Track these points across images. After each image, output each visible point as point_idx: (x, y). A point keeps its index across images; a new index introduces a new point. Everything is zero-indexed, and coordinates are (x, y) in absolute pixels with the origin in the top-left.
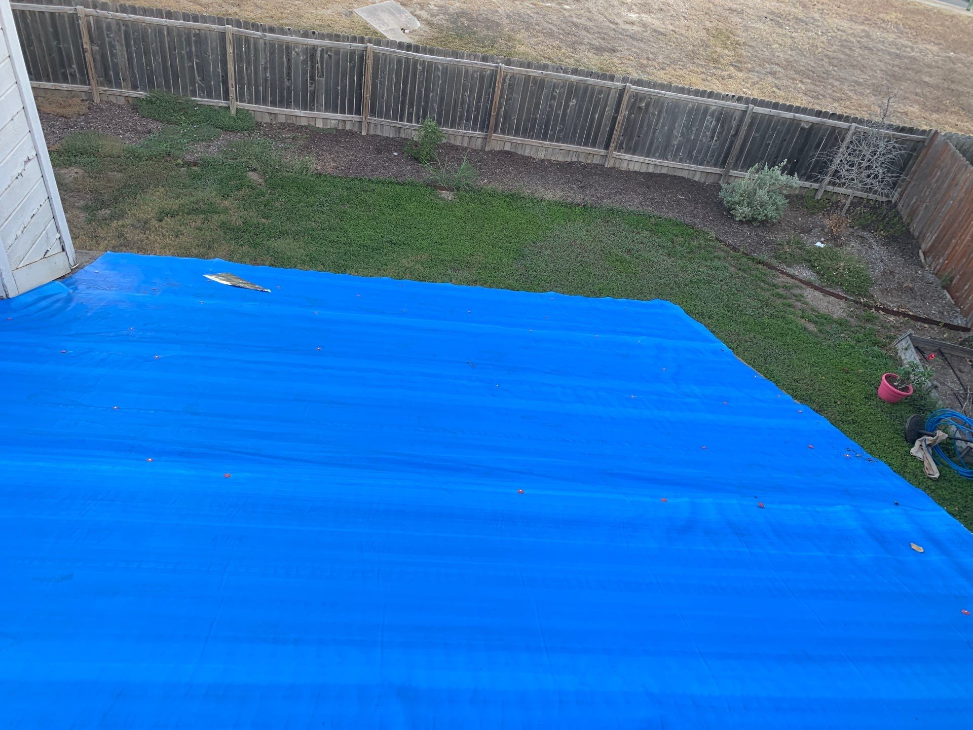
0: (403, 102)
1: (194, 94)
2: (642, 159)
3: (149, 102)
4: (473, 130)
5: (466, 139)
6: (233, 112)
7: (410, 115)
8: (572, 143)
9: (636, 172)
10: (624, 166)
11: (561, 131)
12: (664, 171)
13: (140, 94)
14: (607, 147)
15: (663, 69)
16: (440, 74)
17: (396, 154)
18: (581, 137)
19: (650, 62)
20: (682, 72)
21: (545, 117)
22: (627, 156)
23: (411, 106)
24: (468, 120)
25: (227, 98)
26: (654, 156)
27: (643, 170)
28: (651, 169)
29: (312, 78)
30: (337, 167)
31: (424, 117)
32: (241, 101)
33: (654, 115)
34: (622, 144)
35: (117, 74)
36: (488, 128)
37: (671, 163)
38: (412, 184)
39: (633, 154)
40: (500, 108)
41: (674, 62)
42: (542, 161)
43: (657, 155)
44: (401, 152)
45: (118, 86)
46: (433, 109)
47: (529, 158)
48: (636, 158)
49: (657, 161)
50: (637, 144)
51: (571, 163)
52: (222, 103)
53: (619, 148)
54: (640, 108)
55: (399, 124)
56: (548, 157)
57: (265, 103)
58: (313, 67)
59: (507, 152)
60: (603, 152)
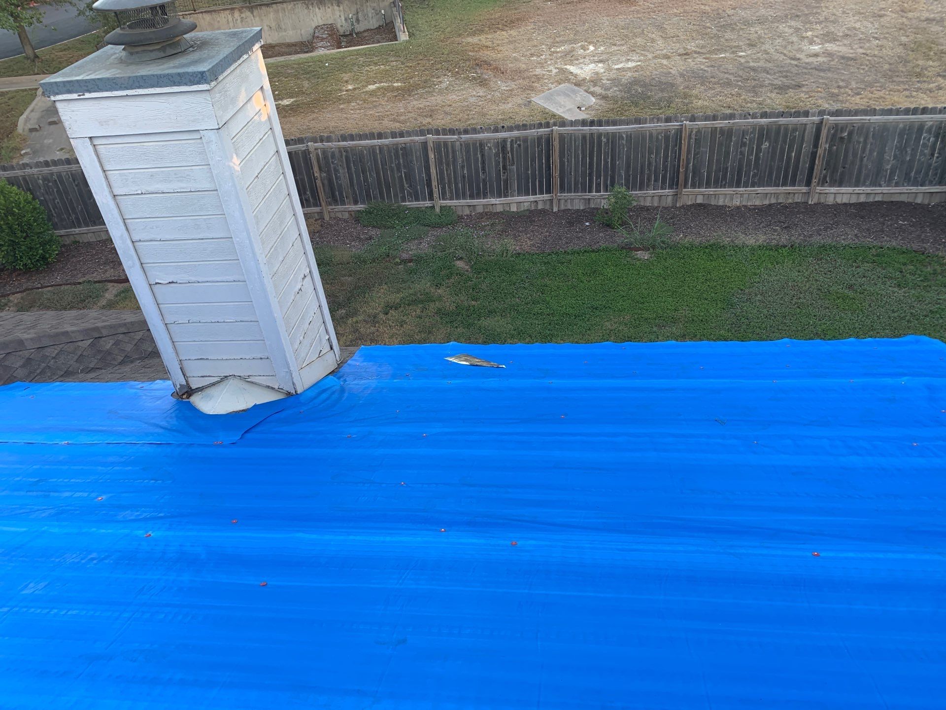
0: (591, 175)
1: (404, 200)
2: (850, 189)
3: (368, 212)
4: (662, 188)
5: (656, 199)
6: (438, 210)
7: (598, 185)
8: (769, 185)
9: (845, 204)
10: (830, 200)
11: (755, 175)
12: (878, 198)
13: (360, 207)
14: (808, 183)
15: (858, 94)
16: (624, 142)
17: (587, 224)
18: (778, 178)
19: (842, 90)
20: (881, 94)
21: (736, 164)
22: (833, 190)
23: (599, 177)
24: (656, 180)
25: (431, 198)
26: (864, 185)
27: (854, 200)
28: (862, 199)
29: (504, 168)
30: (533, 245)
31: (612, 185)
32: (444, 199)
33: (859, 142)
34: (825, 177)
35: (341, 194)
36: (677, 184)
37: (885, 189)
38: (606, 250)
39: (840, 185)
40: (688, 163)
41: (871, 85)
42: (738, 208)
43: (868, 183)
44: (592, 221)
45: (343, 203)
46: (620, 175)
47: (723, 207)
48: (844, 189)
49: (868, 190)
50: (842, 174)
51: (770, 205)
52: (428, 203)
53: (823, 182)
54: (842, 138)
55: (588, 195)
56: (744, 203)
57: (464, 198)
58: (504, 158)
59: (700, 205)
60: (804, 189)
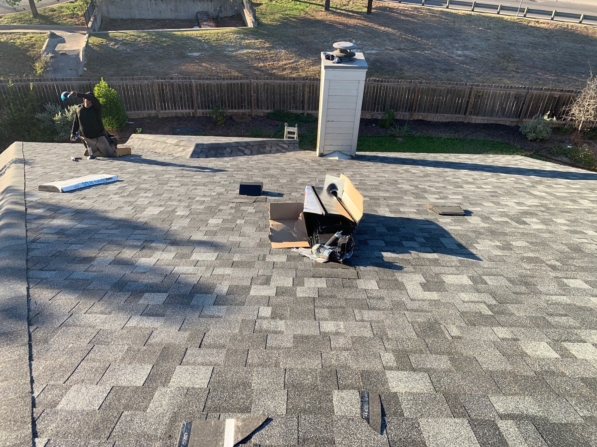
0: (375, 103)
1: (290, 109)
2: (481, 118)
3: (273, 114)
4: (405, 112)
5: (402, 116)
6: (305, 114)
7: (378, 108)
8: (449, 113)
9: (479, 124)
10: (473, 122)
11: (444, 108)
12: (492, 122)
13: (269, 111)
14: (465, 114)
16: (391, 90)
17: (374, 125)
18: (456, 111)
21: (437, 104)
22: (475, 117)
23: (379, 104)
24: (403, 108)
25: (303, 109)
27: (482, 122)
28: (486, 122)
31: (384, 109)
32: (309, 110)
33: (486, 98)
35: (261, 104)
36: (412, 111)
37: (494, 118)
38: (384, 136)
39: (477, 116)
40: (417, 102)
42: (436, 122)
43: (488, 115)
44: (376, 124)
45: (262, 108)
47: (430, 122)
48: (479, 117)
49: (488, 118)
50: (479, 111)
51: (449, 122)
52: (301, 112)
53: (471, 113)
54: (479, 96)
55: (373, 113)
56: (439, 121)
59: (421, 120)
60: (464, 116)
